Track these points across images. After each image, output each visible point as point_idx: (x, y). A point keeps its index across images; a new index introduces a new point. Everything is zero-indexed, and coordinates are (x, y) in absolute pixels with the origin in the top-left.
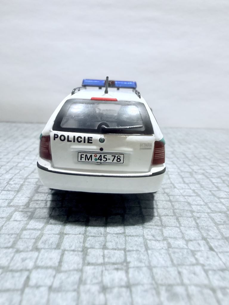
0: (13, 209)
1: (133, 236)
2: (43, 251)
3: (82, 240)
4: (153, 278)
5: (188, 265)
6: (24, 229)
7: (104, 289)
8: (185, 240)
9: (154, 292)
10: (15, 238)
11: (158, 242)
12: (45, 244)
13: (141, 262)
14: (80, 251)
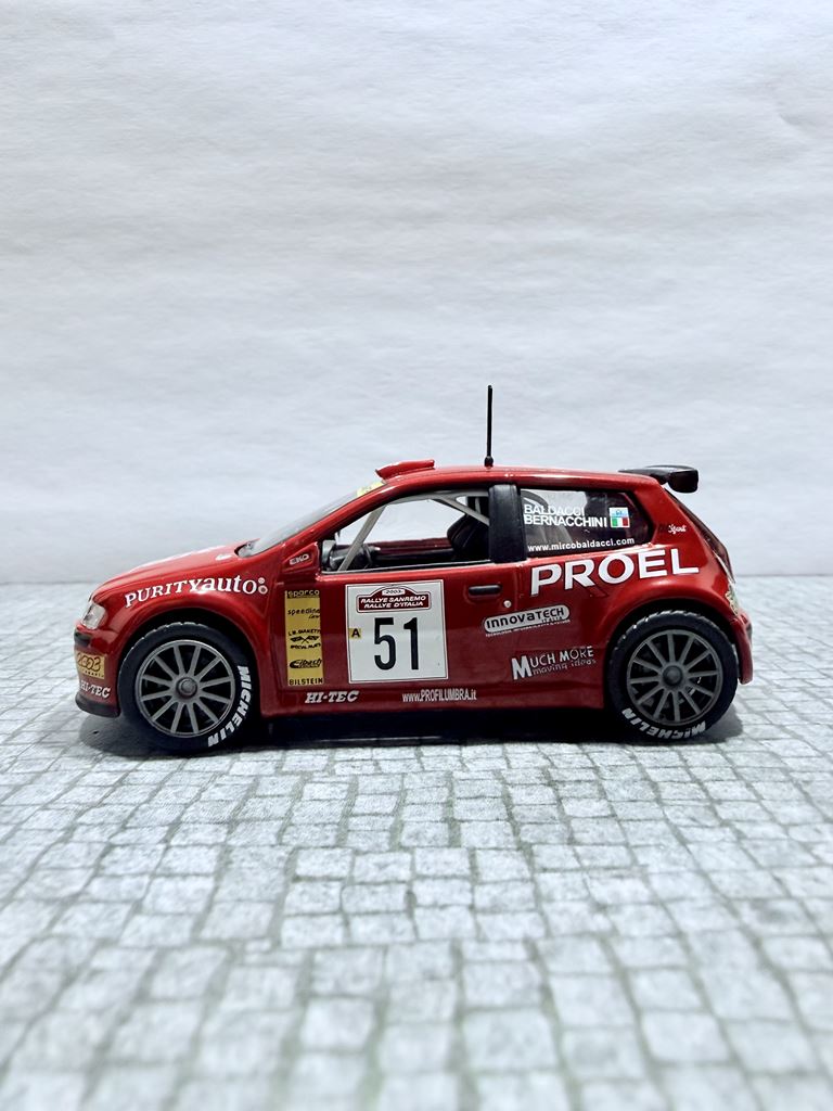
0: (296, 779)
1: (639, 820)
2: (419, 852)
3: (509, 830)
4: (714, 888)
5: (794, 867)
6: (347, 815)
7: (601, 908)
8: (780, 824)
9: (724, 910)
10: (337, 830)
11: (706, 830)
12: (417, 838)
13: (675, 863)
14: (513, 849)
